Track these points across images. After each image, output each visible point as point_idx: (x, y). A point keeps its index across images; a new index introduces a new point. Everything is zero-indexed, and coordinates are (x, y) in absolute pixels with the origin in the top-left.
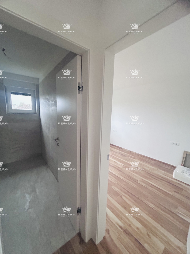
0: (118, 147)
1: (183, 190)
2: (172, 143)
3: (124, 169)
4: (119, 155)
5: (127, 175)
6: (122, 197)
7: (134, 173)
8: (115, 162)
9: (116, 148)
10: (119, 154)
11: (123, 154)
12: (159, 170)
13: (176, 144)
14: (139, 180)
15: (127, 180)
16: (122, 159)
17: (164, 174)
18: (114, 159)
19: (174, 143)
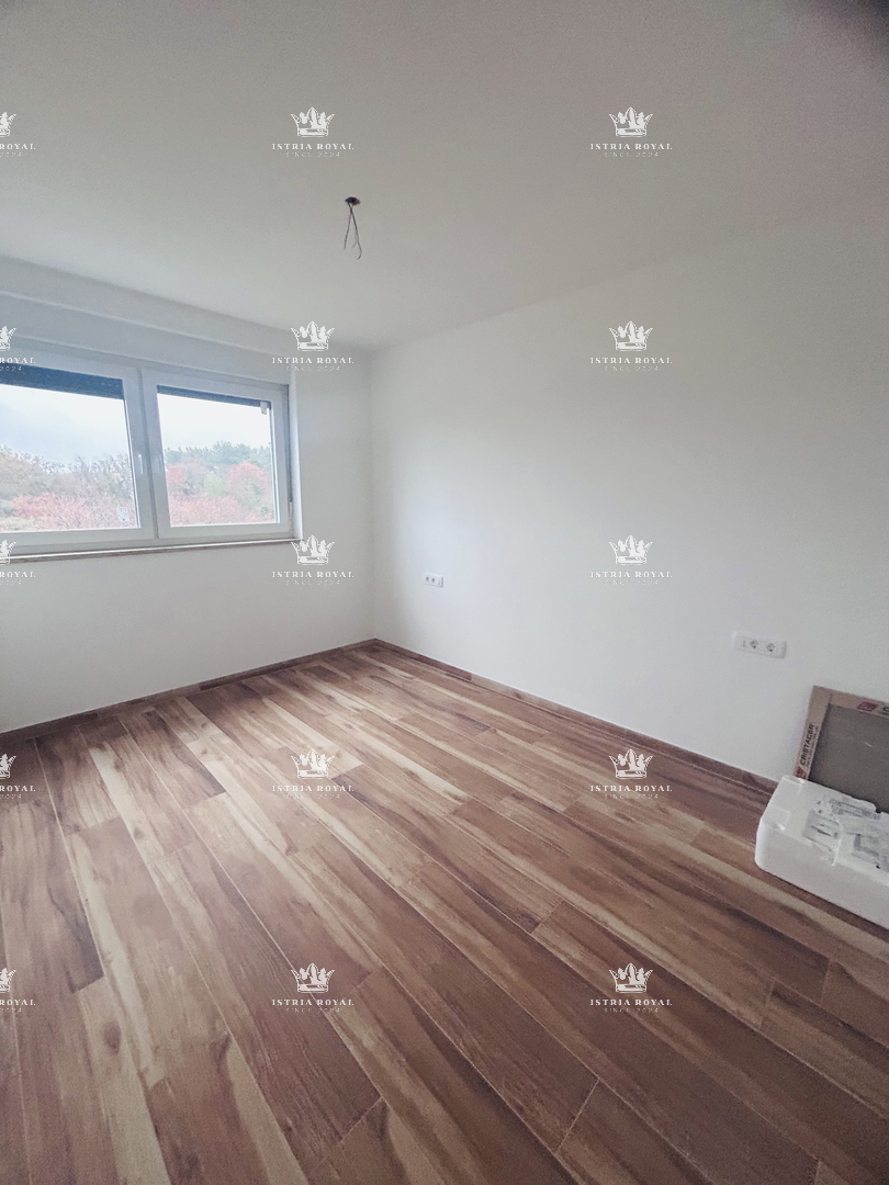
0: (453, 672)
1: (820, 962)
2: (748, 643)
3: (458, 824)
4: (446, 722)
5: (463, 875)
6: (382, 1132)
7: (513, 851)
8: (411, 774)
9: (439, 682)
10: (452, 713)
11: (473, 715)
12: (671, 810)
13: (770, 648)
14: (542, 911)
15: (457, 926)
16: (463, 751)
17: (700, 842)
18: (407, 755)
19: (754, 644)
